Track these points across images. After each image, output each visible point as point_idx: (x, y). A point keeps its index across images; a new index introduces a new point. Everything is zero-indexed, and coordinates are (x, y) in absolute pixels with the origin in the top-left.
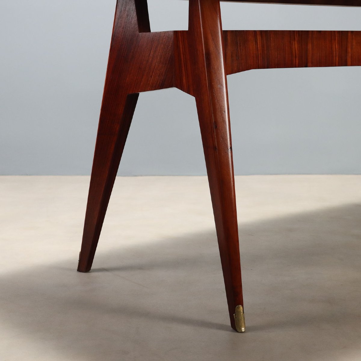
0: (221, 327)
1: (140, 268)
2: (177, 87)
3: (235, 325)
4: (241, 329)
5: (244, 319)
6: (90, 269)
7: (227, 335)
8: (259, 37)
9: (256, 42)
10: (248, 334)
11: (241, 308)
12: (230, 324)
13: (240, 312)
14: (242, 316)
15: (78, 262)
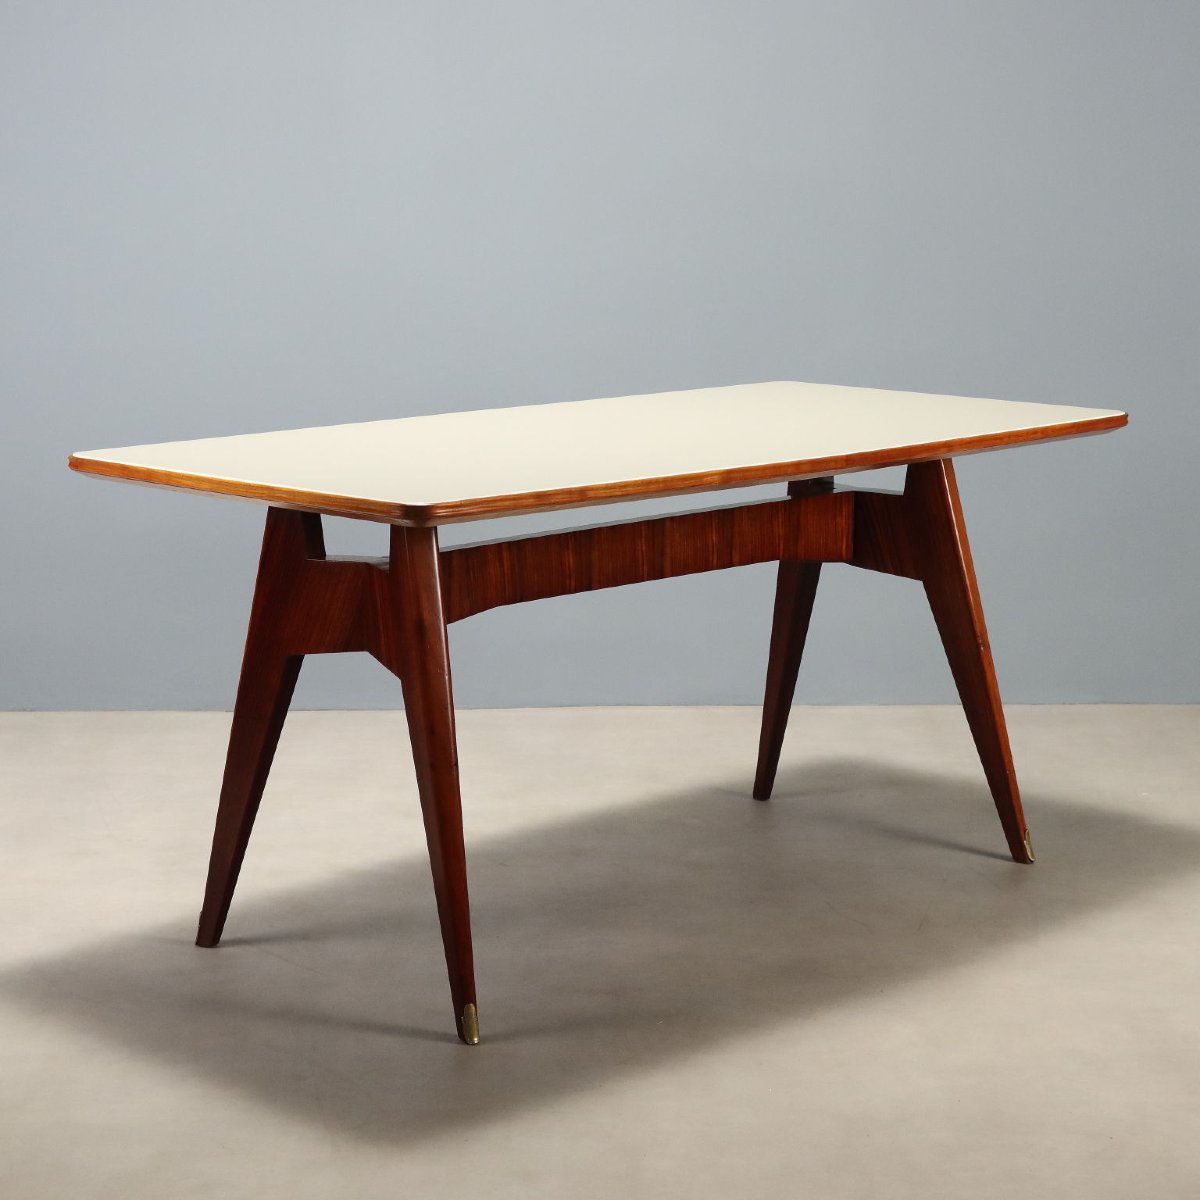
0: (442, 1037)
1: (305, 936)
2: (371, 653)
3: (464, 1034)
4: (472, 1039)
5: (478, 1024)
6: (218, 942)
7: (452, 1049)
8: (505, 555)
9: (501, 560)
10: (482, 1047)
11: (473, 1008)
12: (457, 1033)
13: (470, 1015)
14: (475, 1020)
15: (197, 929)
